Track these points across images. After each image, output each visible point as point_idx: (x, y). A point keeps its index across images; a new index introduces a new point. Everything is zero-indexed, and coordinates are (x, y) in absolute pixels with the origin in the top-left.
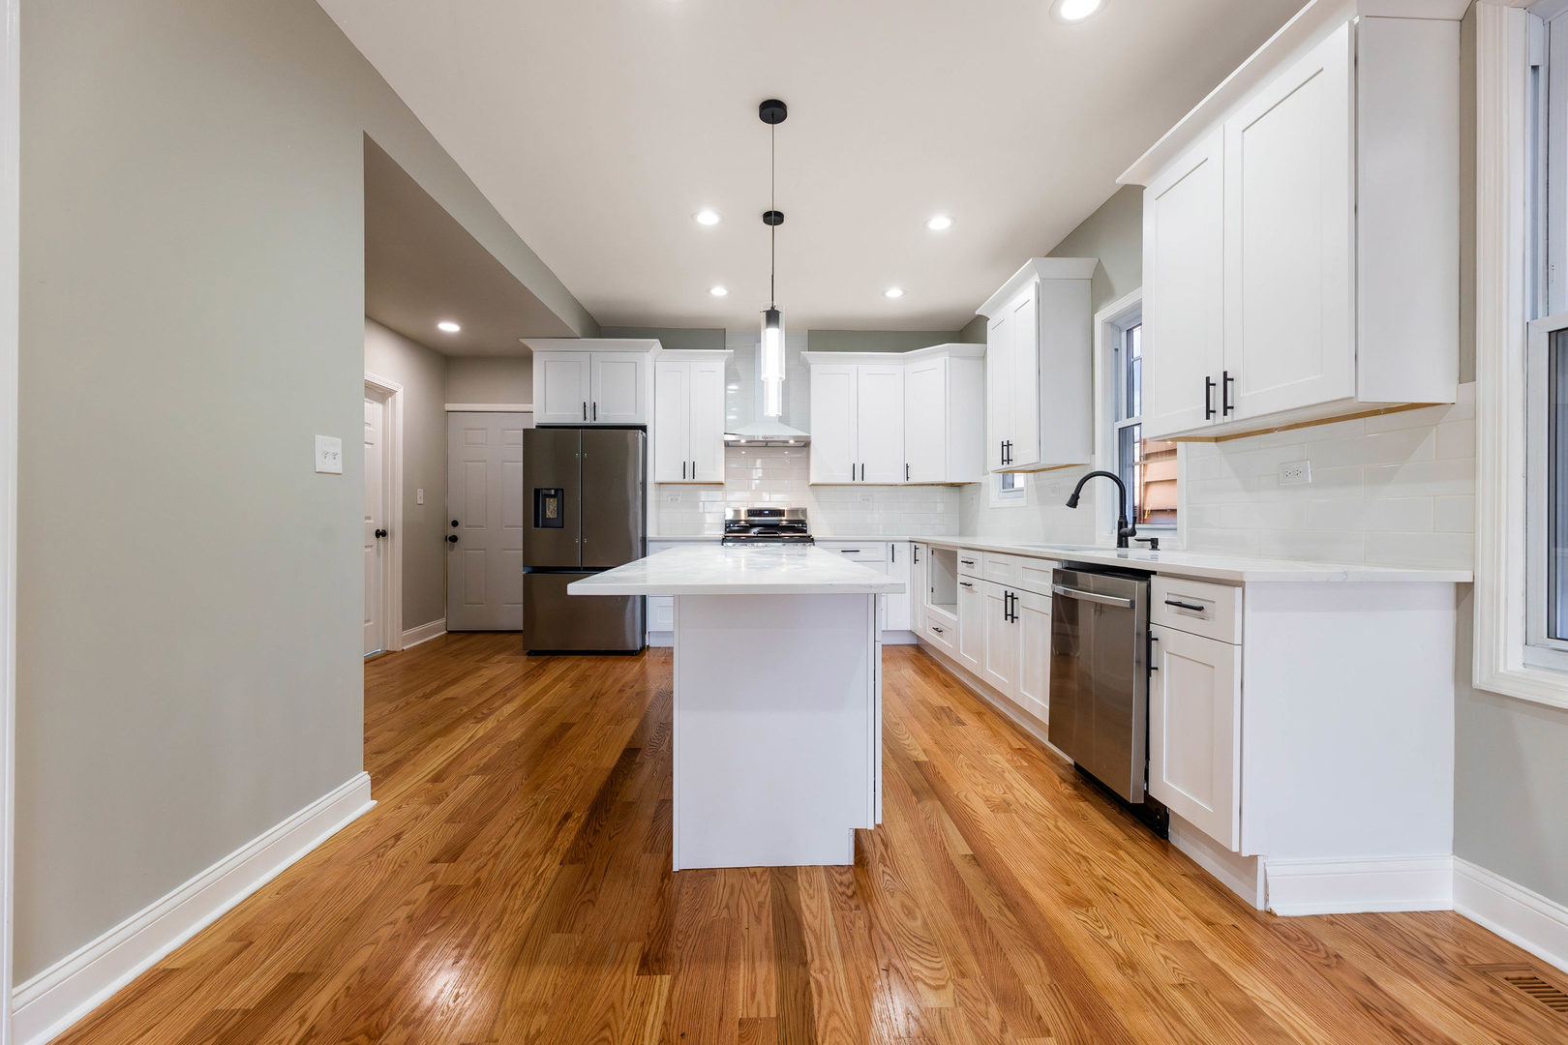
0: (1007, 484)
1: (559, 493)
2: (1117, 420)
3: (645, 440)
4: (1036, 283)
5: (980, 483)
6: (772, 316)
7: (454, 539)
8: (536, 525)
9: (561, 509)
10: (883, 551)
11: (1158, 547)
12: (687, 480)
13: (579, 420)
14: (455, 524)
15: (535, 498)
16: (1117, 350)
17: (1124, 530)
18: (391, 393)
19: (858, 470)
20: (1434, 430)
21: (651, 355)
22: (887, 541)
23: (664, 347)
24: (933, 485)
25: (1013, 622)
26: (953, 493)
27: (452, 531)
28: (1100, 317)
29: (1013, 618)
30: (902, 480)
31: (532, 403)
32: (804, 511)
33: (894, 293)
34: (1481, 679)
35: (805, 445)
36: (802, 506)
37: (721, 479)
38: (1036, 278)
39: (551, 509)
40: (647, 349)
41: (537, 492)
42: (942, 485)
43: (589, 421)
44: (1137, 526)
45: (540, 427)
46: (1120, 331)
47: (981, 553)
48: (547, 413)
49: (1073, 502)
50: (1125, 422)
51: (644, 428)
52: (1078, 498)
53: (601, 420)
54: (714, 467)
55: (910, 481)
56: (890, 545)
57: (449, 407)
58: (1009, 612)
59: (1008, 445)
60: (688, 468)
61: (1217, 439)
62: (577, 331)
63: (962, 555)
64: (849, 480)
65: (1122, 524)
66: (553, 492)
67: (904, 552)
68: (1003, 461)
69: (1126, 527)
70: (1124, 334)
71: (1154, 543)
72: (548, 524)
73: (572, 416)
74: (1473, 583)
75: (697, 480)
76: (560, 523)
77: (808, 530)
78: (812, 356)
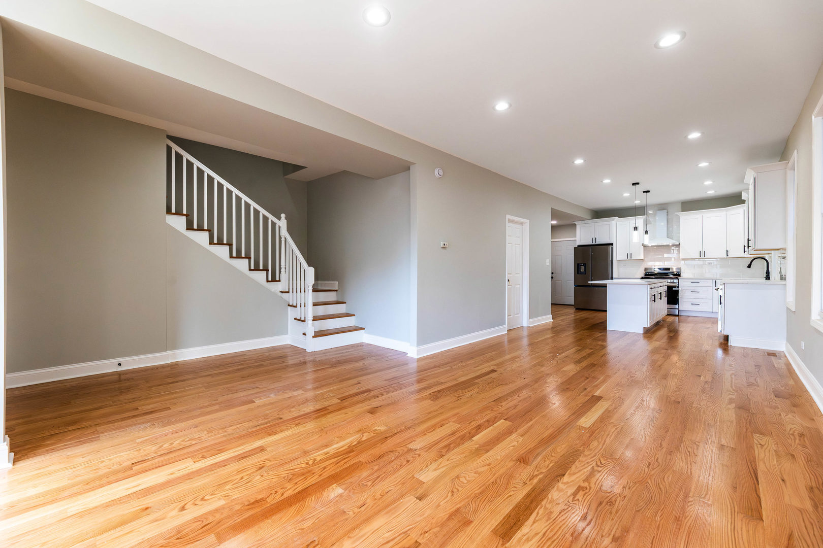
1: (585, 265)
3: (612, 248)
7: (552, 278)
8: (578, 273)
9: (585, 269)
10: (711, 283)
12: (628, 259)
13: (591, 243)
15: (577, 267)
19: (702, 254)
21: (615, 222)
23: (619, 217)
30: (725, 256)
31: (576, 237)
39: (582, 269)
40: (613, 220)
41: (578, 264)
43: (594, 243)
45: (578, 246)
48: (581, 241)
49: (749, 266)
51: (612, 244)
52: (751, 265)
53: (598, 243)
54: (639, 255)
55: (729, 257)
56: (714, 281)
62: (589, 217)
64: (698, 257)
65: (767, 272)
66: (583, 264)
72: (581, 273)
73: (588, 242)
75: (632, 259)
76: (585, 273)
77: (682, 275)
78: (680, 214)
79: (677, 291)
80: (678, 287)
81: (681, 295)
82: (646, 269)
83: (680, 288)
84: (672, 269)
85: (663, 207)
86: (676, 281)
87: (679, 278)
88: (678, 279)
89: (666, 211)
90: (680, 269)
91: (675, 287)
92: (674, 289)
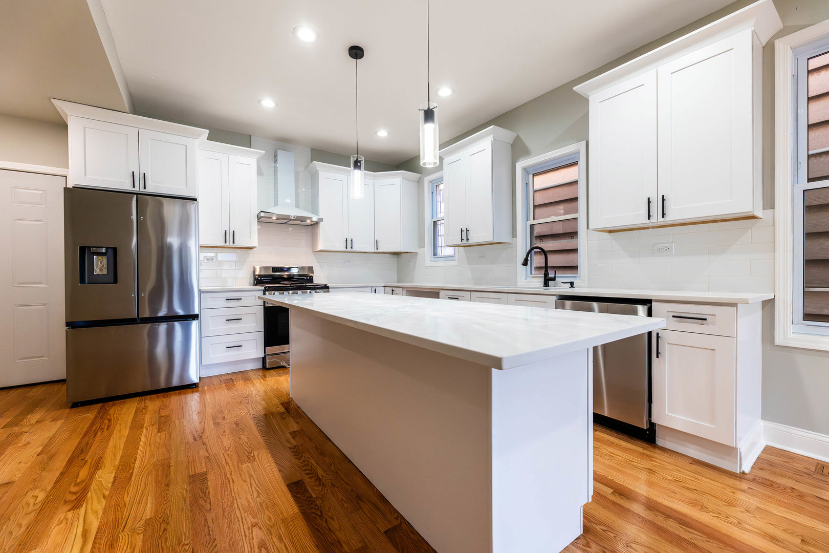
1: (109, 251)
2: (528, 220)
4: (491, 141)
5: (417, 253)
6: (429, 115)
8: (82, 281)
9: (112, 266)
11: (574, 286)
12: (228, 245)
13: (126, 187)
15: (80, 255)
16: (527, 184)
17: (547, 277)
20: (750, 231)
22: (371, 287)
24: (384, 253)
26: (394, 259)
28: (520, 165)
30: (373, 250)
32: (311, 269)
34: (779, 340)
35: (315, 224)
36: (311, 265)
37: (254, 244)
38: (491, 138)
39: (100, 265)
41: (83, 250)
42: (389, 253)
43: (139, 189)
46: (529, 174)
48: (87, 176)
49: (525, 263)
50: (532, 222)
51: (194, 200)
52: (528, 260)
54: (250, 235)
55: (379, 250)
56: (373, 289)
59: (467, 231)
60: (229, 235)
61: (610, 232)
64: (344, 249)
65: (546, 274)
68: (461, 239)
70: (531, 176)
71: (572, 284)
72: (97, 281)
74: (774, 299)
75: (236, 245)
76: (111, 280)
78: (318, 165)
89: (293, 154)
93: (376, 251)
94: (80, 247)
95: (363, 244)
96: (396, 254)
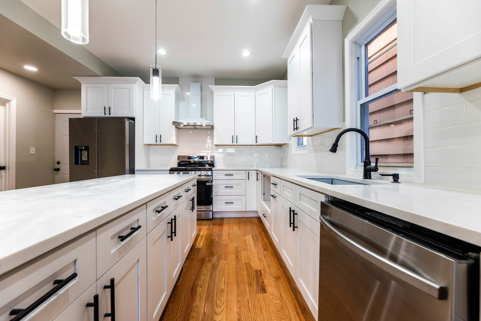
0: (300, 144)
1: (87, 149)
2: (359, 100)
4: (310, 22)
5: (288, 144)
7: (58, 170)
8: (76, 163)
9: (88, 156)
10: (243, 175)
11: (399, 180)
12: (158, 143)
14: (58, 163)
15: (75, 150)
16: (358, 58)
17: (368, 167)
18: (8, 101)
19: (235, 138)
22: (246, 170)
24: (269, 145)
25: (294, 230)
26: (279, 150)
27: (57, 166)
28: (347, 41)
29: (294, 227)
30: (254, 143)
33: (246, 53)
35: (211, 128)
37: (175, 143)
38: (311, 20)
39: (85, 156)
40: (135, 82)
42: (273, 145)
43: (106, 116)
44: (378, 164)
46: (361, 46)
47: (280, 179)
49: (334, 149)
50: (364, 100)
51: (133, 119)
52: (337, 146)
53: (113, 115)
54: (171, 137)
55: (258, 143)
56: (247, 172)
57: (55, 111)
58: (292, 222)
59: (297, 120)
60: (158, 137)
61: (462, 90)
63: (273, 180)
64: (231, 143)
65: (367, 163)
66: (83, 148)
67: (253, 175)
68: (294, 129)
69: (370, 165)
70: (363, 48)
71: (396, 178)
73: (99, 113)
75: (163, 143)
76: (88, 162)
77: (215, 165)
78: (213, 87)
79: (211, 187)
80: (212, 181)
81: (215, 191)
82: (179, 157)
83: (214, 183)
84: (207, 157)
85: (196, 78)
86: (209, 173)
87: (213, 169)
88: (212, 171)
89: (199, 84)
90: (213, 157)
91: (208, 182)
92: (207, 184)
93: (256, 144)
94: (75, 147)
95: (247, 139)
96: (279, 146)
